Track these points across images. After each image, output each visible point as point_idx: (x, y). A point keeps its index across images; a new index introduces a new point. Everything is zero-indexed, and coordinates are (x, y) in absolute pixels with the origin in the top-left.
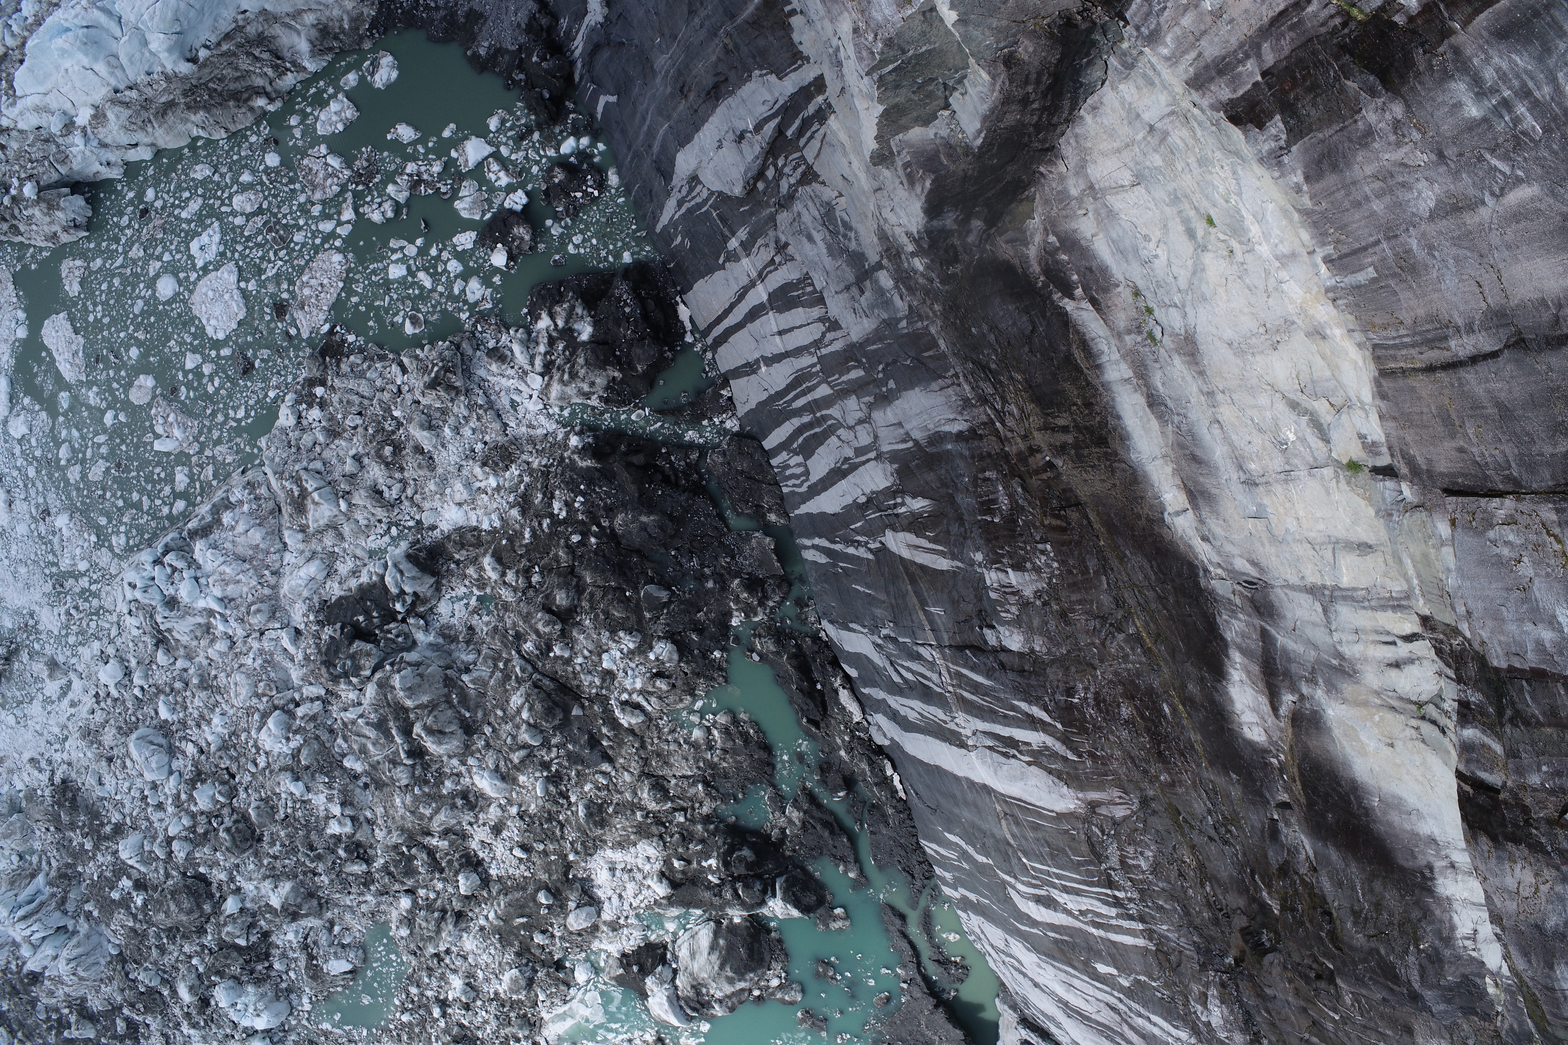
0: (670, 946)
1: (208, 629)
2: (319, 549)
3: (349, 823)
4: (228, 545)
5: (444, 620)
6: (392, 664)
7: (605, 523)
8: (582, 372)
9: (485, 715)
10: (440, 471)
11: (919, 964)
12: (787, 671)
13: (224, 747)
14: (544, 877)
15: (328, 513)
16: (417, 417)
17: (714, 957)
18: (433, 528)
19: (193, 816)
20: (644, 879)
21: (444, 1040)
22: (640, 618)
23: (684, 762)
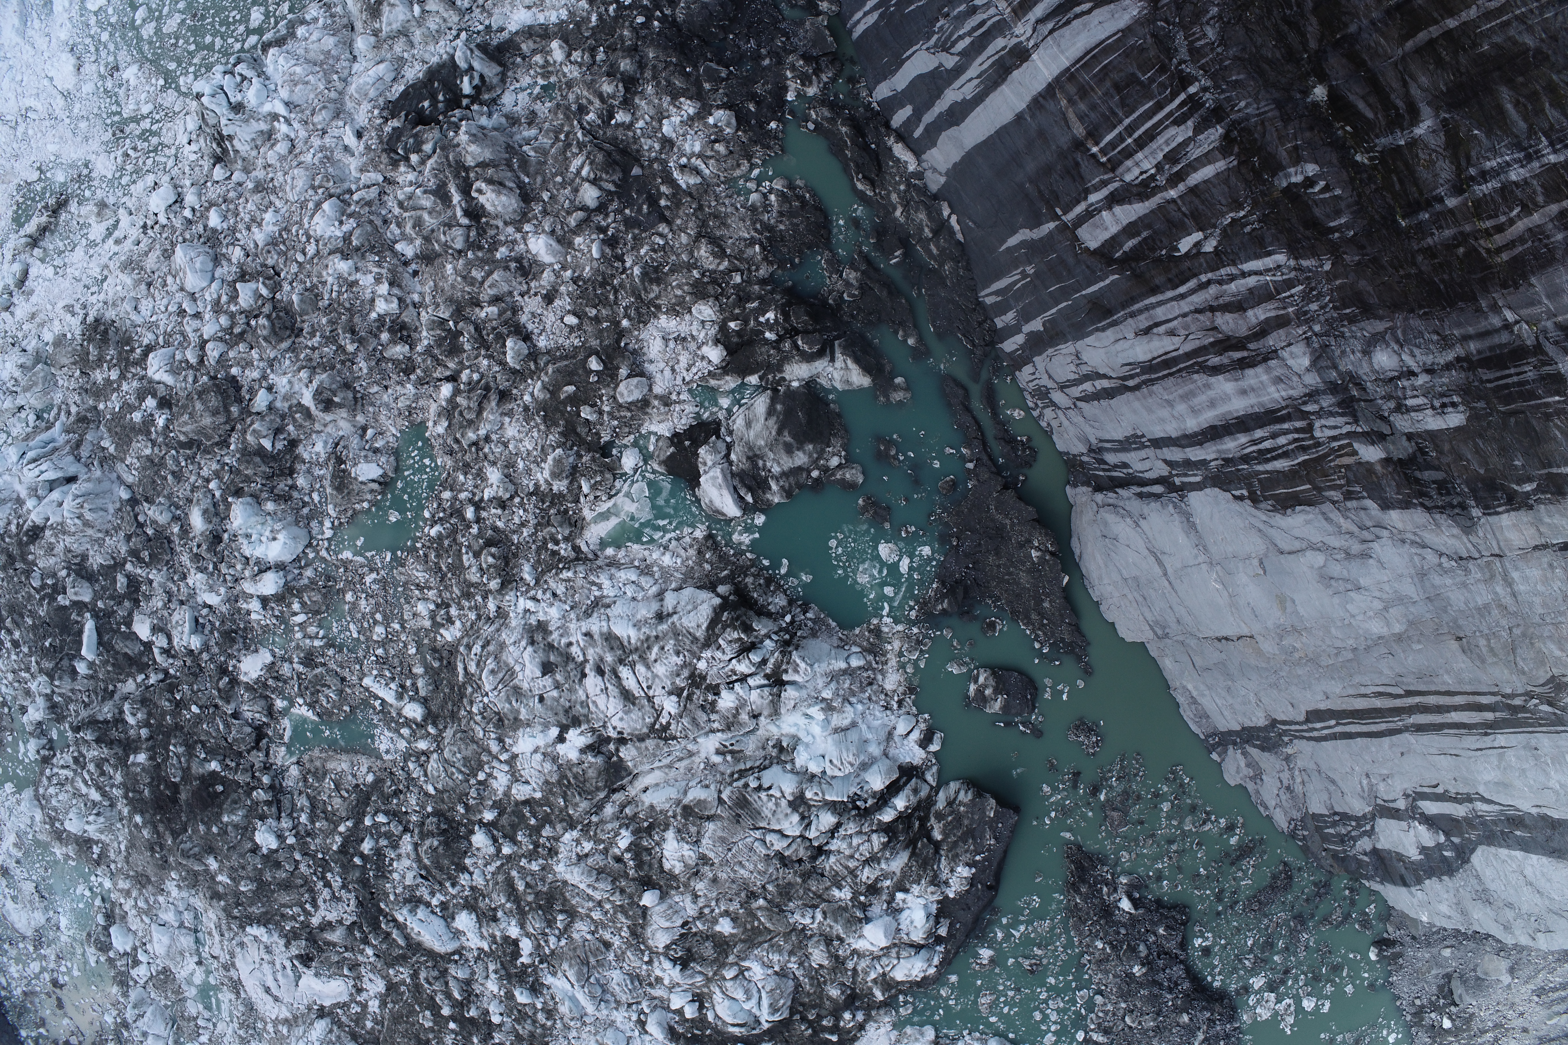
0: (724, 423)
1: (269, 136)
2: (388, 54)
3: (396, 301)
4: (300, 52)
5: (507, 109)
7: (668, 12)
9: (544, 181)
11: (984, 444)
12: (842, 139)
13: (273, 242)
14: (594, 343)
15: (401, 17)
17: (772, 422)
18: (502, 29)
19: (232, 316)
20: (699, 348)
21: (476, 548)
22: (700, 87)
23: (741, 224)
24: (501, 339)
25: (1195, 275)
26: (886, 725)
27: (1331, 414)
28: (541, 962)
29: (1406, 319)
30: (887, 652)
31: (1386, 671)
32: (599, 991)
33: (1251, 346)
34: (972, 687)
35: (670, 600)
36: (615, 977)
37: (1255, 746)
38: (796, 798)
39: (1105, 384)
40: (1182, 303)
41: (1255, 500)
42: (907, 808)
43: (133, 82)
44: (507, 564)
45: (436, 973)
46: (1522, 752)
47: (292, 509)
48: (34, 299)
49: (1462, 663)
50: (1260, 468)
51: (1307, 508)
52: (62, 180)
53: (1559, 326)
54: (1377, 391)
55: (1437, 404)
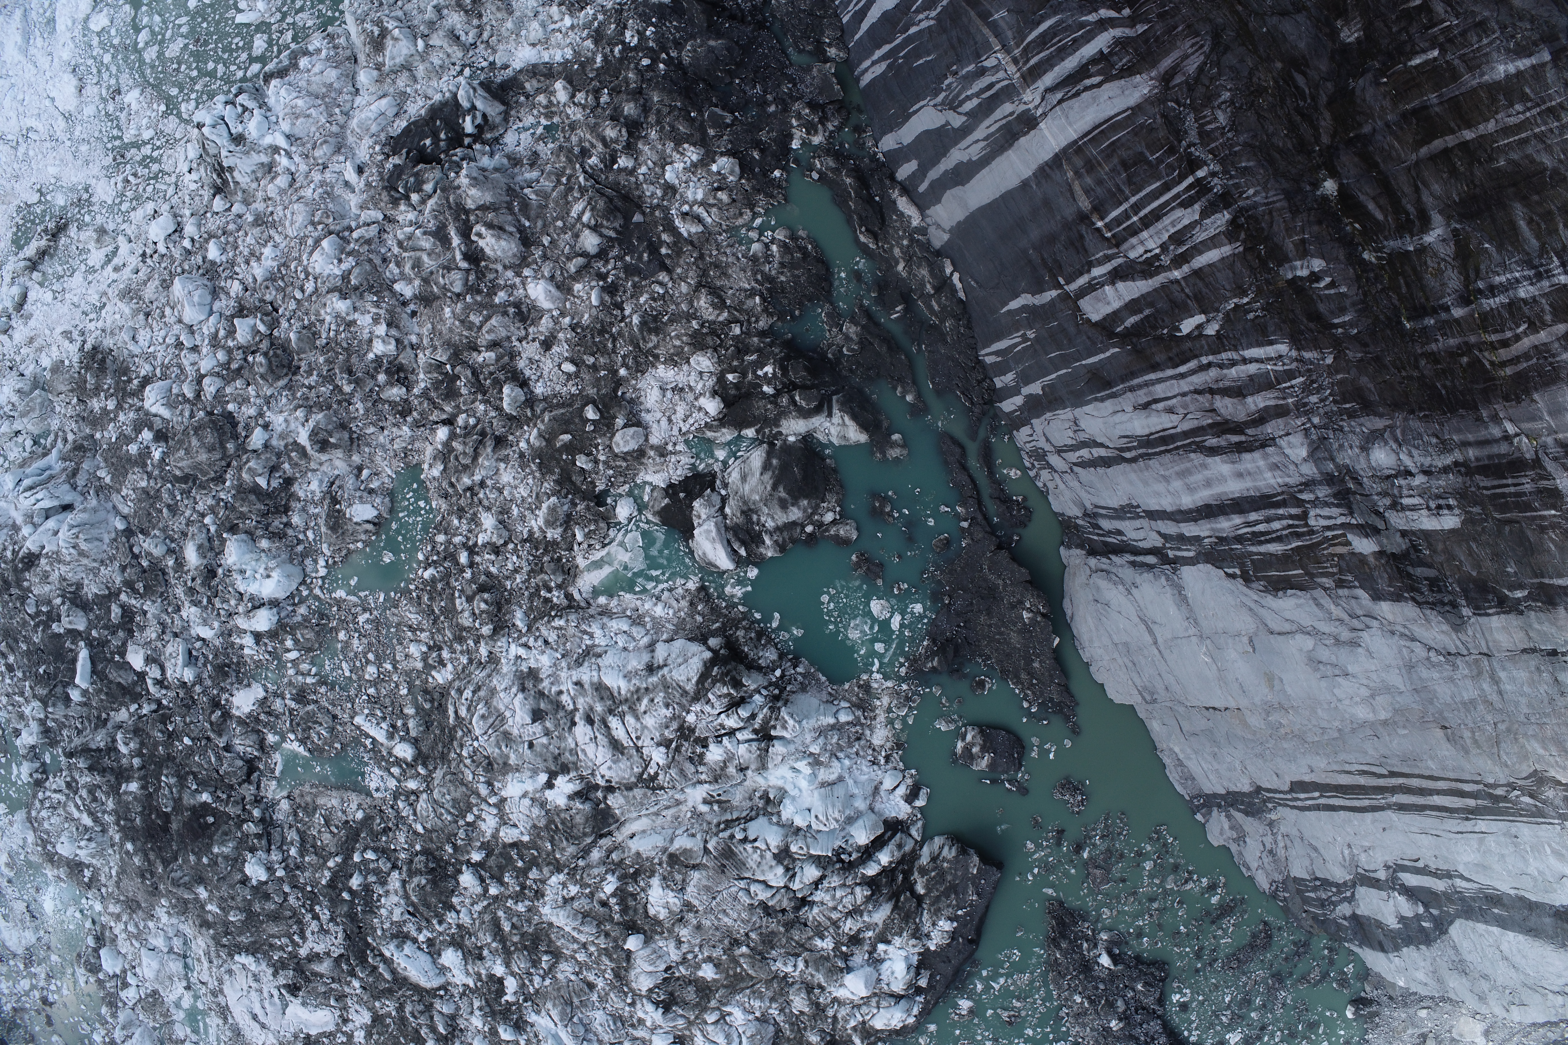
0: (719, 475)
1: (269, 169)
2: (391, 88)
3: (393, 342)
4: (302, 84)
5: (510, 148)
7: (674, 54)
9: (544, 226)
10: (517, 14)
11: (980, 503)
12: (846, 190)
13: (272, 278)
14: (591, 391)
15: (405, 51)
17: (767, 476)
18: (506, 67)
19: (229, 351)
20: (696, 399)
21: (469, 593)
22: (704, 133)
23: (742, 275)
24: (498, 385)
25: (1196, 357)
26: (872, 780)
27: (1327, 504)
28: (525, 1001)
29: (1406, 420)
30: (876, 708)
31: (1371, 752)
32: (581, 1031)
33: (1249, 432)
34: (960, 745)
35: (661, 651)
36: (598, 1018)
37: (1239, 810)
38: (781, 851)
39: (1102, 452)
40: (1182, 382)
41: (1247, 579)
42: (891, 863)
43: (134, 107)
44: (499, 610)
45: (421, 1007)
46: (1502, 839)
47: (287, 546)
48: (32, 323)
49: (1446, 751)
50: (1253, 549)
51: (1299, 593)
52: (62, 203)
53: (1559, 443)
54: (1373, 487)
55: (1433, 505)
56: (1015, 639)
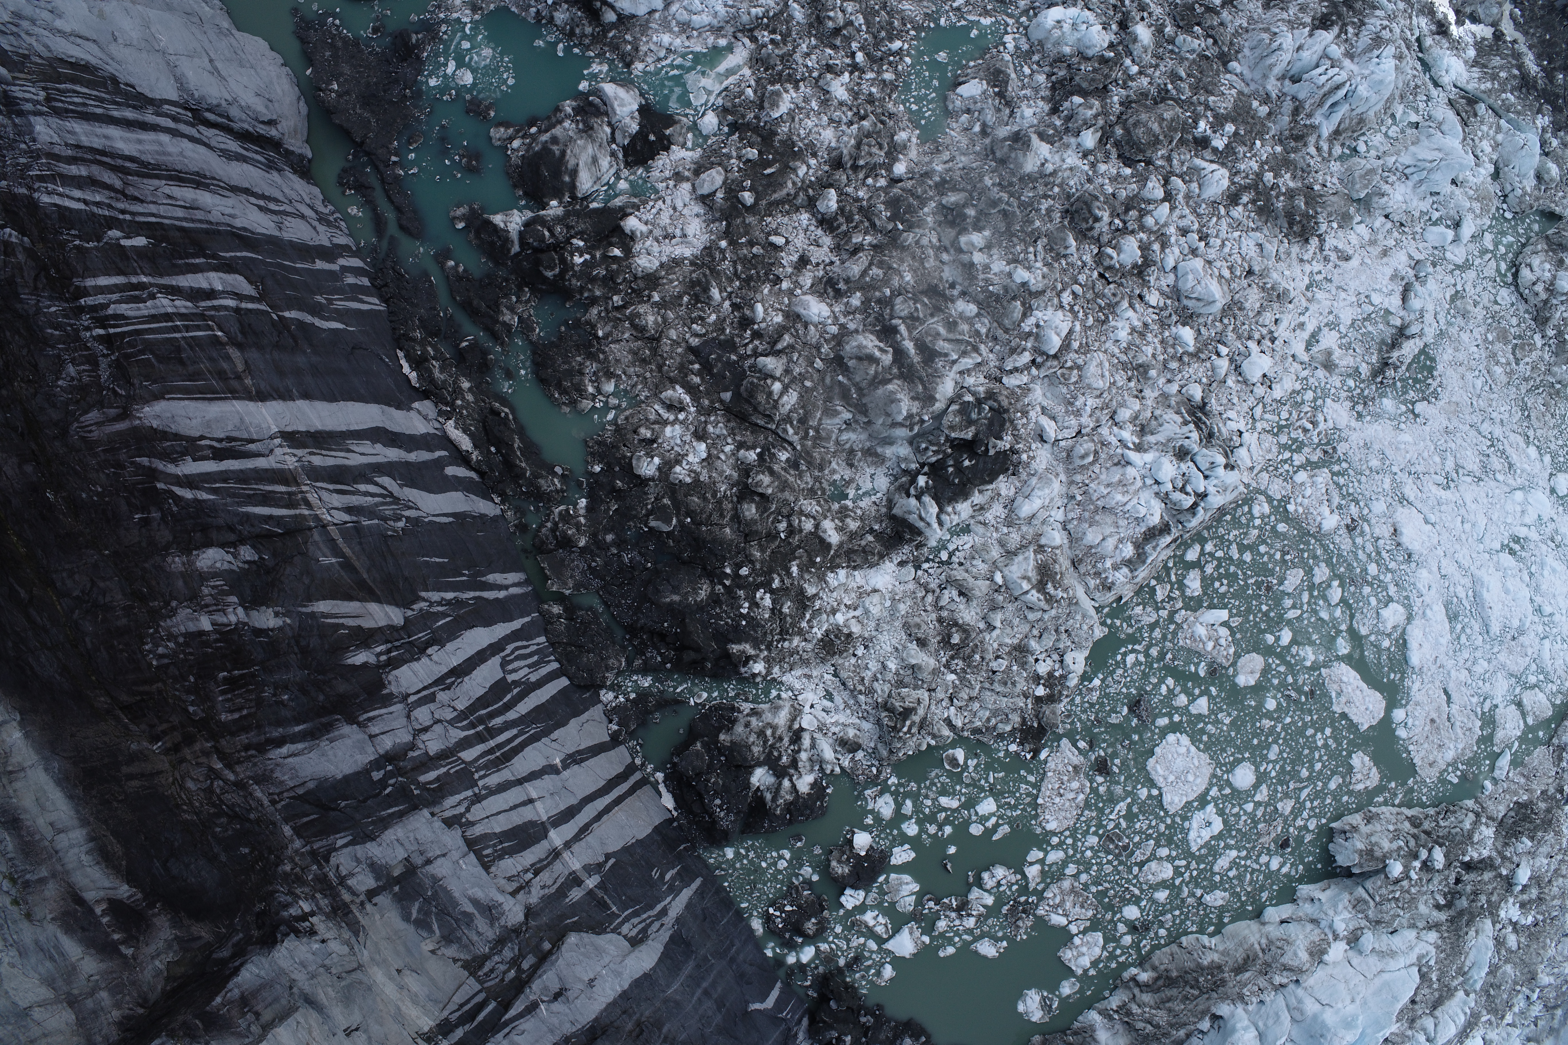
0: (622, 165)
1: (1143, 430)
2: (1024, 528)
3: (963, 246)
4: (1123, 523)
5: (881, 471)
6: (922, 421)
7: (719, 588)
8: (753, 738)
9: (823, 380)
11: (383, 181)
12: (527, 461)
13: (1112, 307)
14: (750, 219)
15: (1014, 569)
16: (925, 675)
17: (571, 163)
18: (902, 564)
19: (1142, 228)
20: (651, 232)
21: (850, 29)
22: (673, 498)
23: (619, 357)
25: (135, 222)
27: (26, 100)
33: (89, 158)
40: (155, 211)
41: (115, 80)
43: (1326, 510)
44: (818, 17)
47: (1047, 55)
48: (1389, 272)
50: (103, 94)
51: (63, 58)
52: (1386, 401)
56: (347, 70)
